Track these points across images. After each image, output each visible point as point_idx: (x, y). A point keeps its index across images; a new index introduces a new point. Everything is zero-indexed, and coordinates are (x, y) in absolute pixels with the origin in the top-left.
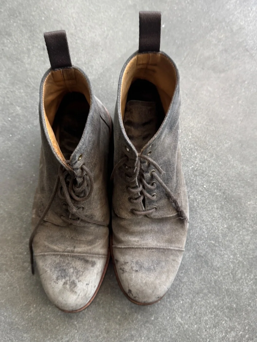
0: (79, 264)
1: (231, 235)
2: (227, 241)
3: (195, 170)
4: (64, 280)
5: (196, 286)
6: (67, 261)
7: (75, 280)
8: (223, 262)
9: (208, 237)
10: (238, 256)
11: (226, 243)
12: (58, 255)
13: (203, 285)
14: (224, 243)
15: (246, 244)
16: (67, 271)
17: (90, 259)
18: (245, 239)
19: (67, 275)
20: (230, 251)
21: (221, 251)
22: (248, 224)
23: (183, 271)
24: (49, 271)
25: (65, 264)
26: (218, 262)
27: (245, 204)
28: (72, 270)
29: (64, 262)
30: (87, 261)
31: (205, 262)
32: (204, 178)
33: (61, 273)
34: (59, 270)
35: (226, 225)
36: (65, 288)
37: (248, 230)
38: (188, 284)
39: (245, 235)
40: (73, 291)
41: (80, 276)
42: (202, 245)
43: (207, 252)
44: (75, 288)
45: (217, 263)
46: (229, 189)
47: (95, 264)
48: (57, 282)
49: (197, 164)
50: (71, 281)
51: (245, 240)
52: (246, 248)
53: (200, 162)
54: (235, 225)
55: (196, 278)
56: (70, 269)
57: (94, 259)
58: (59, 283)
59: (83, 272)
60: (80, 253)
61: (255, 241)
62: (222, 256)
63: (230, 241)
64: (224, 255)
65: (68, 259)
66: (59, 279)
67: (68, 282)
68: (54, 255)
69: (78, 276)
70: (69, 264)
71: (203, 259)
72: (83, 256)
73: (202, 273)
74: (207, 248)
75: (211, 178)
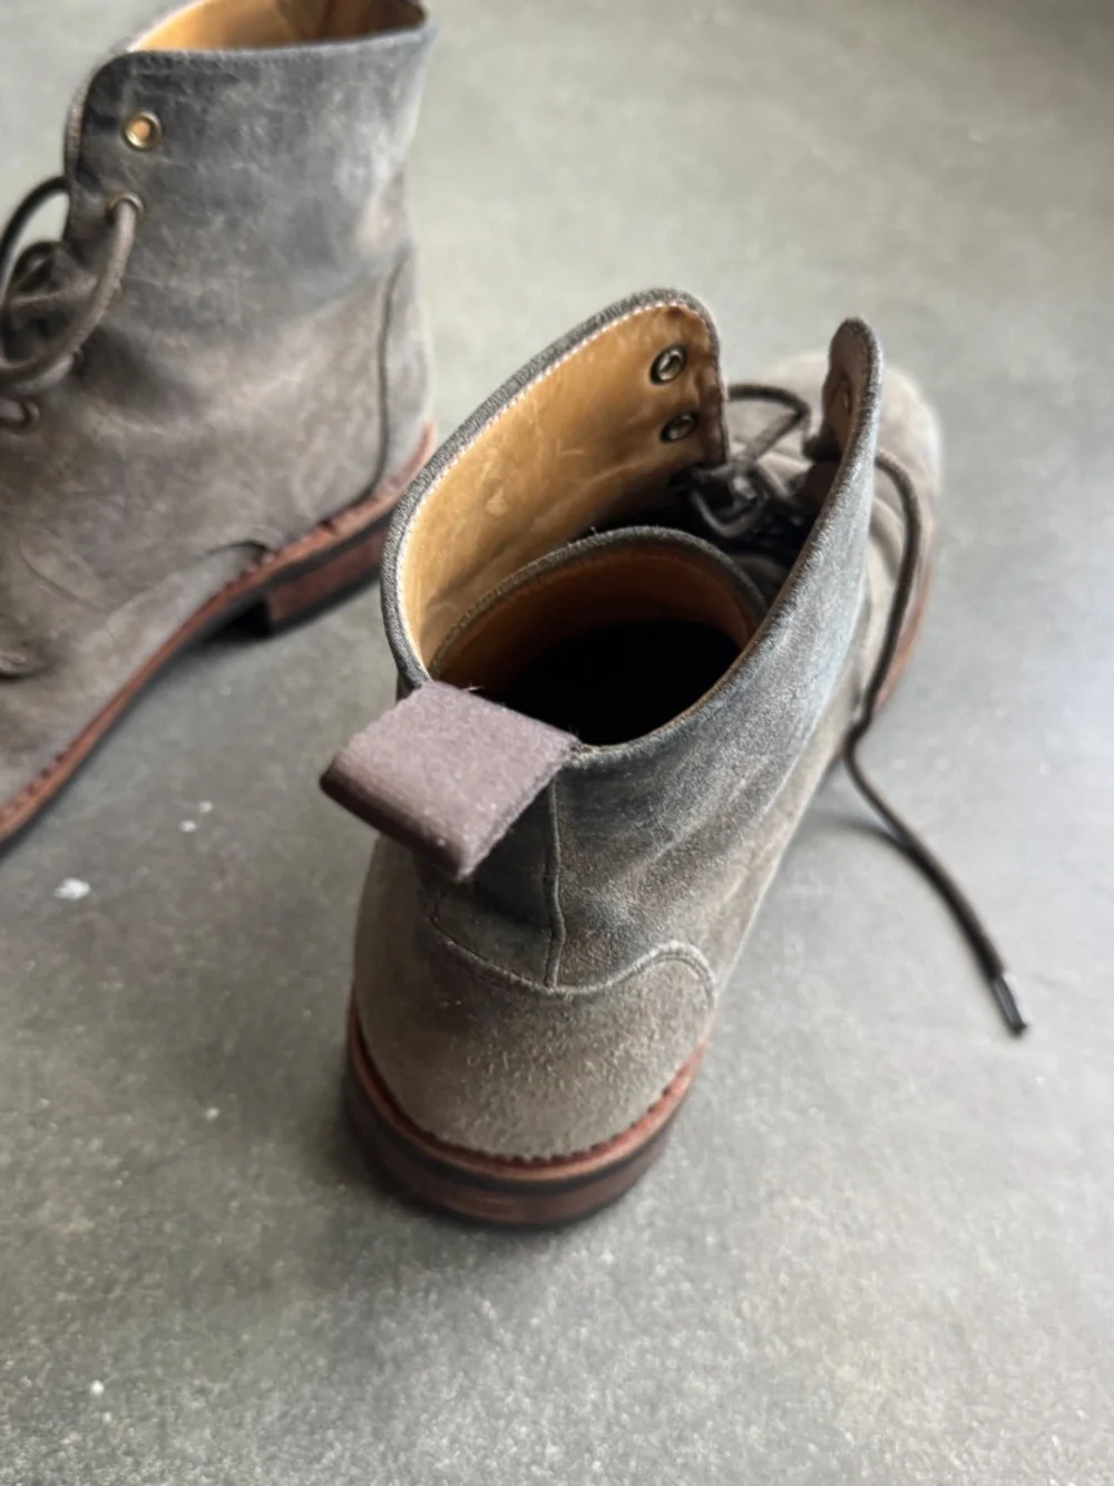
1: (618, 1323)
2: (575, 1346)
8: (485, 1457)
10: (597, 1465)
11: (563, 1353)
14: (549, 1347)
15: (672, 1419)
18: (685, 1385)
20: (562, 1413)
21: (511, 1384)
22: (739, 1313)
26: (453, 1441)
27: (771, 1196)
31: (378, 1399)
35: (613, 1252)
37: (723, 1346)
39: (693, 1367)
45: (445, 1441)
46: (722, 1079)
51: (680, 1393)
52: (663, 1442)
54: (663, 1282)
55: (268, 1472)
61: (739, 1429)
62: (498, 1416)
63: (590, 1352)
64: (510, 1418)
73: (318, 1458)
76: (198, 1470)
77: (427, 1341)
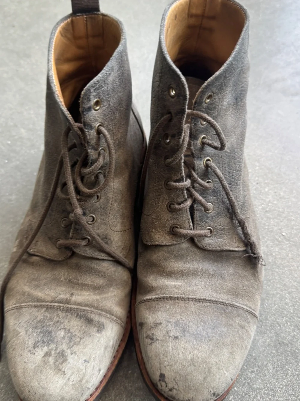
0: (75, 324)
3: (266, 211)
4: (46, 349)
5: (279, 397)
6: (56, 319)
7: (65, 349)
9: (294, 312)
12: (41, 307)
13: (290, 395)
16: (53, 333)
17: (96, 318)
19: (52, 341)
23: (255, 369)
24: (23, 333)
25: (52, 323)
28: (62, 333)
29: (51, 319)
30: (90, 321)
31: (292, 354)
32: (281, 221)
33: (43, 337)
34: (41, 332)
36: (45, 362)
38: (265, 393)
40: (60, 370)
41: (75, 344)
42: (286, 325)
43: (294, 336)
44: (64, 364)
47: (104, 328)
48: (34, 351)
49: (269, 202)
50: (58, 351)
53: (274, 201)
56: (59, 332)
57: (103, 320)
58: (36, 354)
59: (81, 338)
60: (79, 304)
65: (58, 315)
66: (38, 347)
67: (53, 352)
68: (35, 307)
69: (72, 344)
70: (59, 323)
71: (289, 349)
72: (84, 310)
73: (288, 374)
74: (294, 331)
75: (293, 223)
76: (263, 390)
77: (294, 335)
